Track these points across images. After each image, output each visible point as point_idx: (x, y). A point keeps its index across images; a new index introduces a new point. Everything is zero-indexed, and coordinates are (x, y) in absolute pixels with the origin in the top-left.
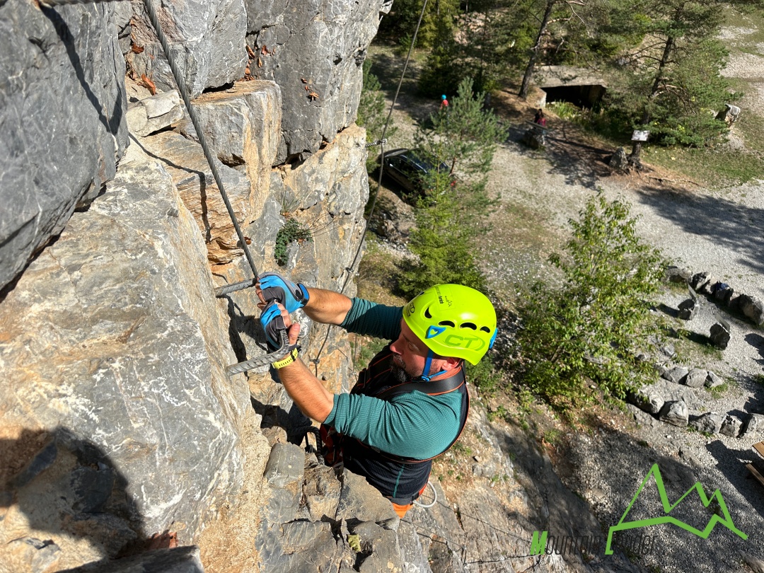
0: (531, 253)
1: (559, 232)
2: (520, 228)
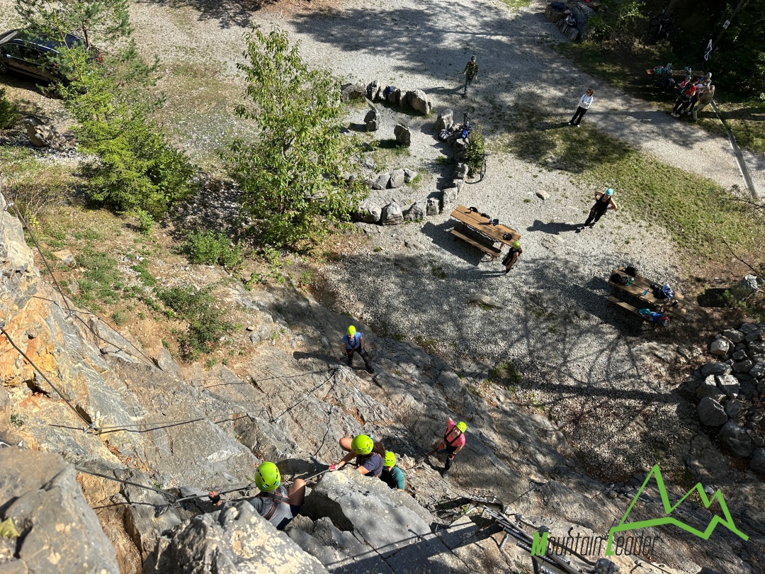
0: (219, 112)
1: (237, 81)
2: (197, 89)
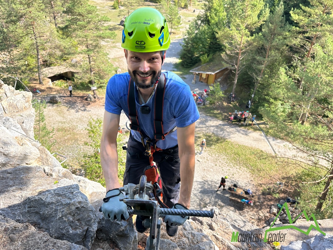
0: (75, 144)
1: (82, 132)
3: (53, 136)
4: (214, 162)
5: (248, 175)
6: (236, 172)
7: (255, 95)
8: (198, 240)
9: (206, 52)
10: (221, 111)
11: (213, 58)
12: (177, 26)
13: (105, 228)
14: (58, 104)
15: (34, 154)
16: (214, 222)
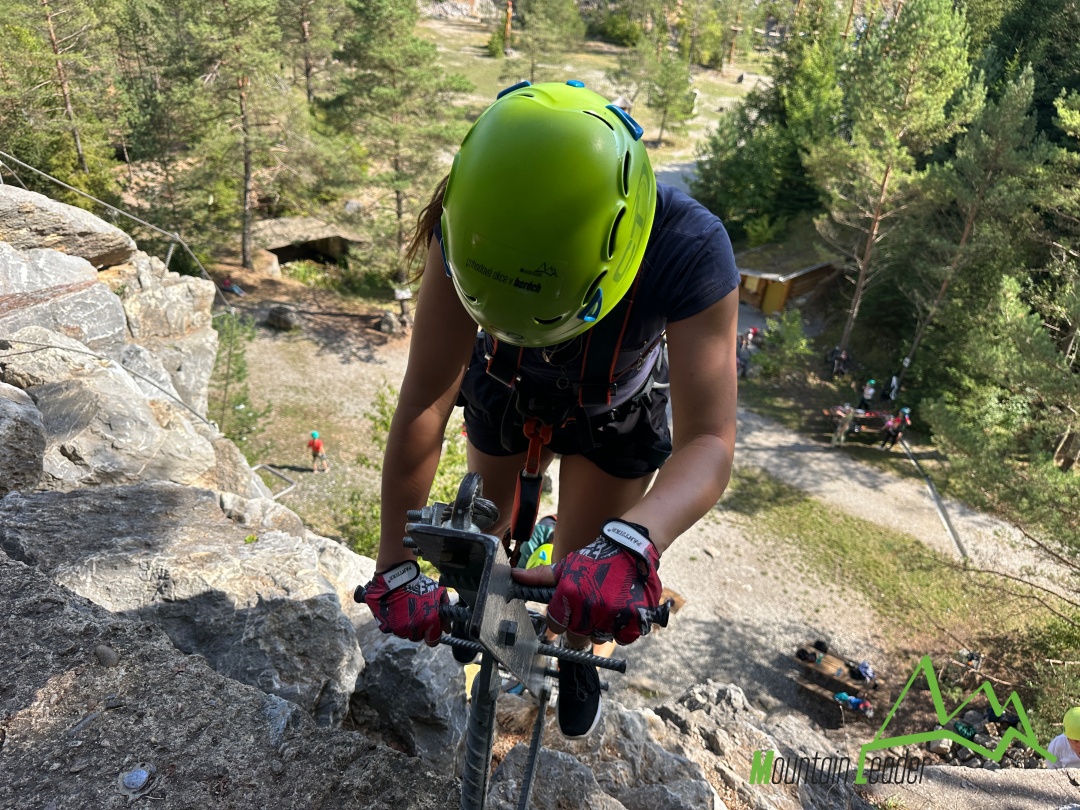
3: (267, 428)
4: (758, 563)
5: (867, 618)
6: (828, 603)
7: (913, 360)
8: (663, 773)
9: (767, 211)
10: (796, 401)
11: (787, 230)
12: (681, 122)
13: (379, 691)
14: (291, 333)
15: (198, 457)
16: (725, 729)
